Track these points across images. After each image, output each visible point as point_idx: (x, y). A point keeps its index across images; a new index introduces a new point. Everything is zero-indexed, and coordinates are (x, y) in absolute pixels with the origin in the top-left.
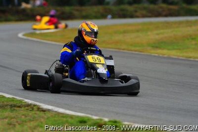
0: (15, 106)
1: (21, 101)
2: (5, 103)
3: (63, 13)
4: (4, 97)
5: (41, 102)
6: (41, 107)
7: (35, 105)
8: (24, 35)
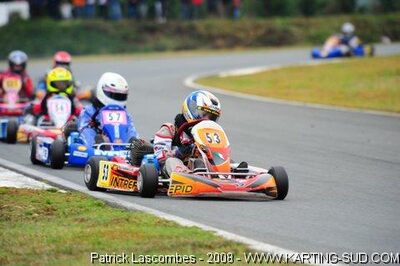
0: (200, 246)
1: (210, 234)
2: (182, 239)
3: (270, 32)
4: (176, 225)
5: (248, 236)
6: (250, 247)
7: (239, 244)
8: (195, 82)
